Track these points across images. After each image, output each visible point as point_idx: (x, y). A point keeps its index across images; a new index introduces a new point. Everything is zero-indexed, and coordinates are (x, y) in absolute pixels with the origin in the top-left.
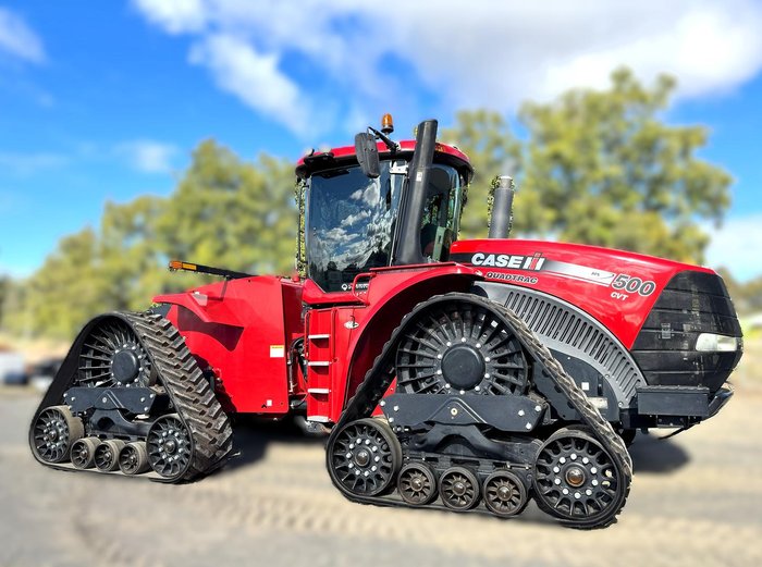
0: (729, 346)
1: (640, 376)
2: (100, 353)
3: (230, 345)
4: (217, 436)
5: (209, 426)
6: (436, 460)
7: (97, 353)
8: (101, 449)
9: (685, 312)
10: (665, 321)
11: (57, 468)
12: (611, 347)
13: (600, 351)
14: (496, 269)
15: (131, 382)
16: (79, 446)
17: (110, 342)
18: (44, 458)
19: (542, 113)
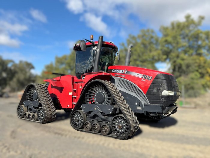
0: (172, 94)
1: (148, 101)
2: (31, 93)
3: (61, 92)
4: (52, 113)
5: (50, 110)
6: (94, 121)
7: (30, 93)
8: (29, 115)
9: (161, 85)
10: (155, 87)
11: (22, 119)
12: (142, 94)
13: (140, 95)
14: (117, 73)
15: (36, 100)
16: (25, 114)
17: (33, 91)
18: (20, 117)
19: (166, 29)
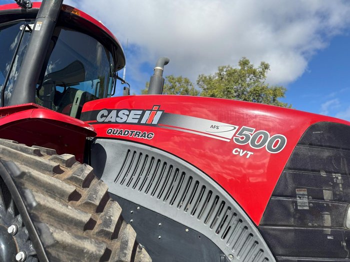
1: (273, 261)
9: (323, 174)
10: (300, 185)
12: (235, 218)
13: (221, 226)
14: (116, 125)
